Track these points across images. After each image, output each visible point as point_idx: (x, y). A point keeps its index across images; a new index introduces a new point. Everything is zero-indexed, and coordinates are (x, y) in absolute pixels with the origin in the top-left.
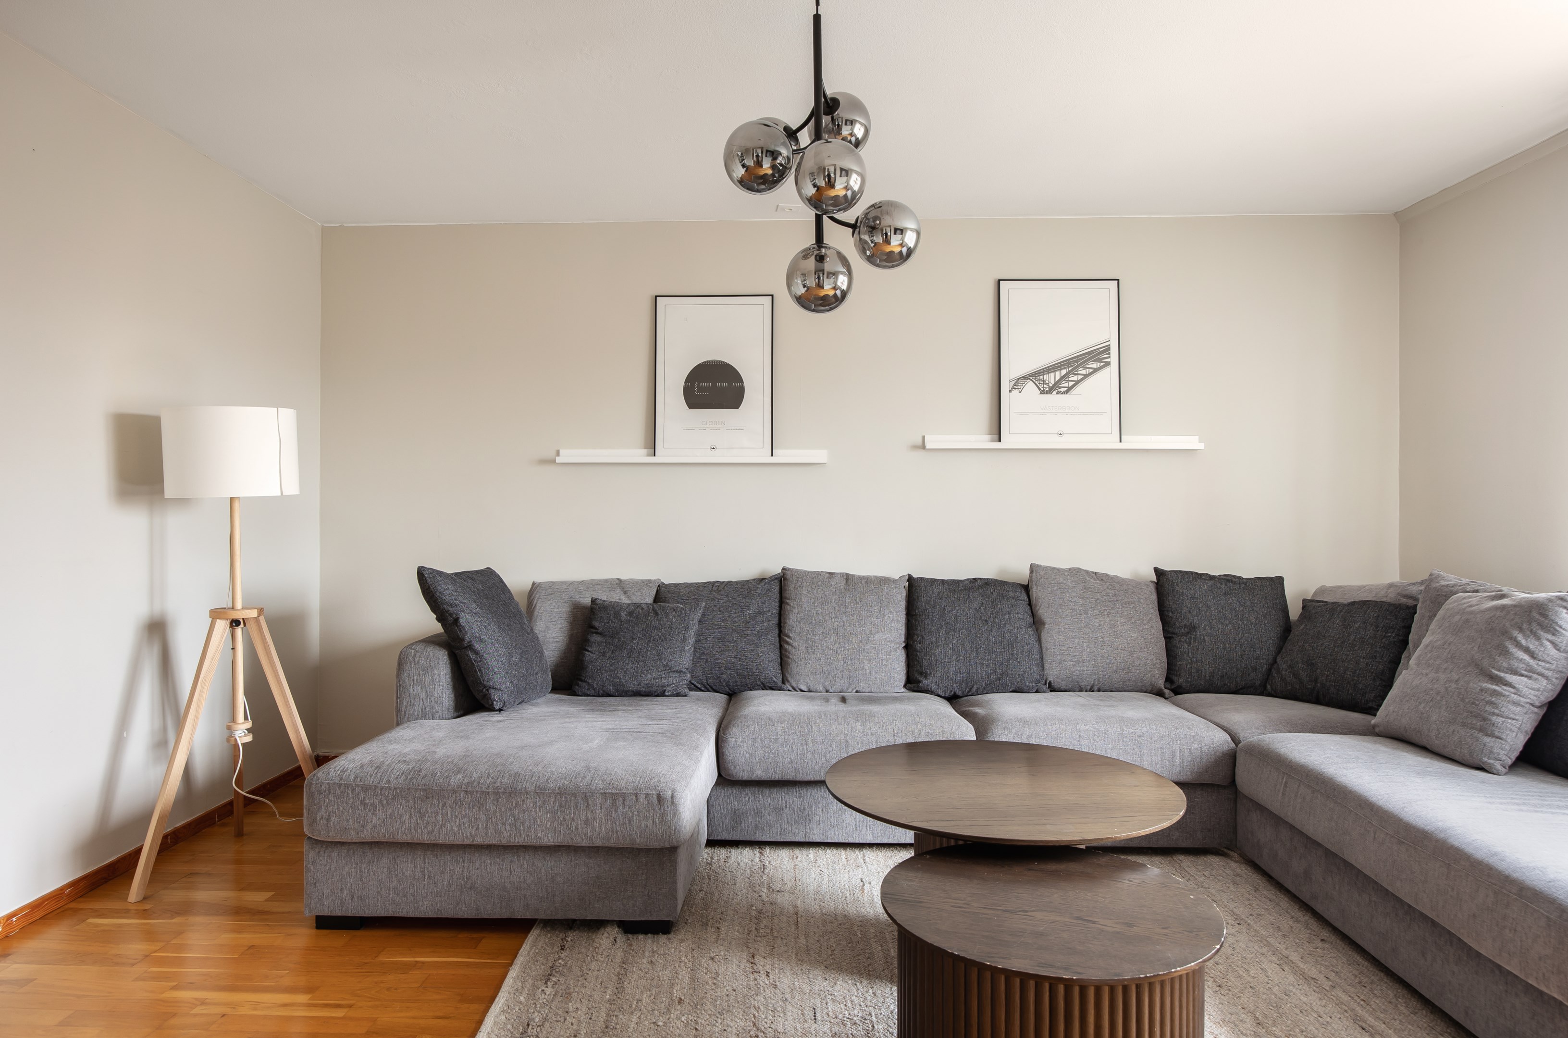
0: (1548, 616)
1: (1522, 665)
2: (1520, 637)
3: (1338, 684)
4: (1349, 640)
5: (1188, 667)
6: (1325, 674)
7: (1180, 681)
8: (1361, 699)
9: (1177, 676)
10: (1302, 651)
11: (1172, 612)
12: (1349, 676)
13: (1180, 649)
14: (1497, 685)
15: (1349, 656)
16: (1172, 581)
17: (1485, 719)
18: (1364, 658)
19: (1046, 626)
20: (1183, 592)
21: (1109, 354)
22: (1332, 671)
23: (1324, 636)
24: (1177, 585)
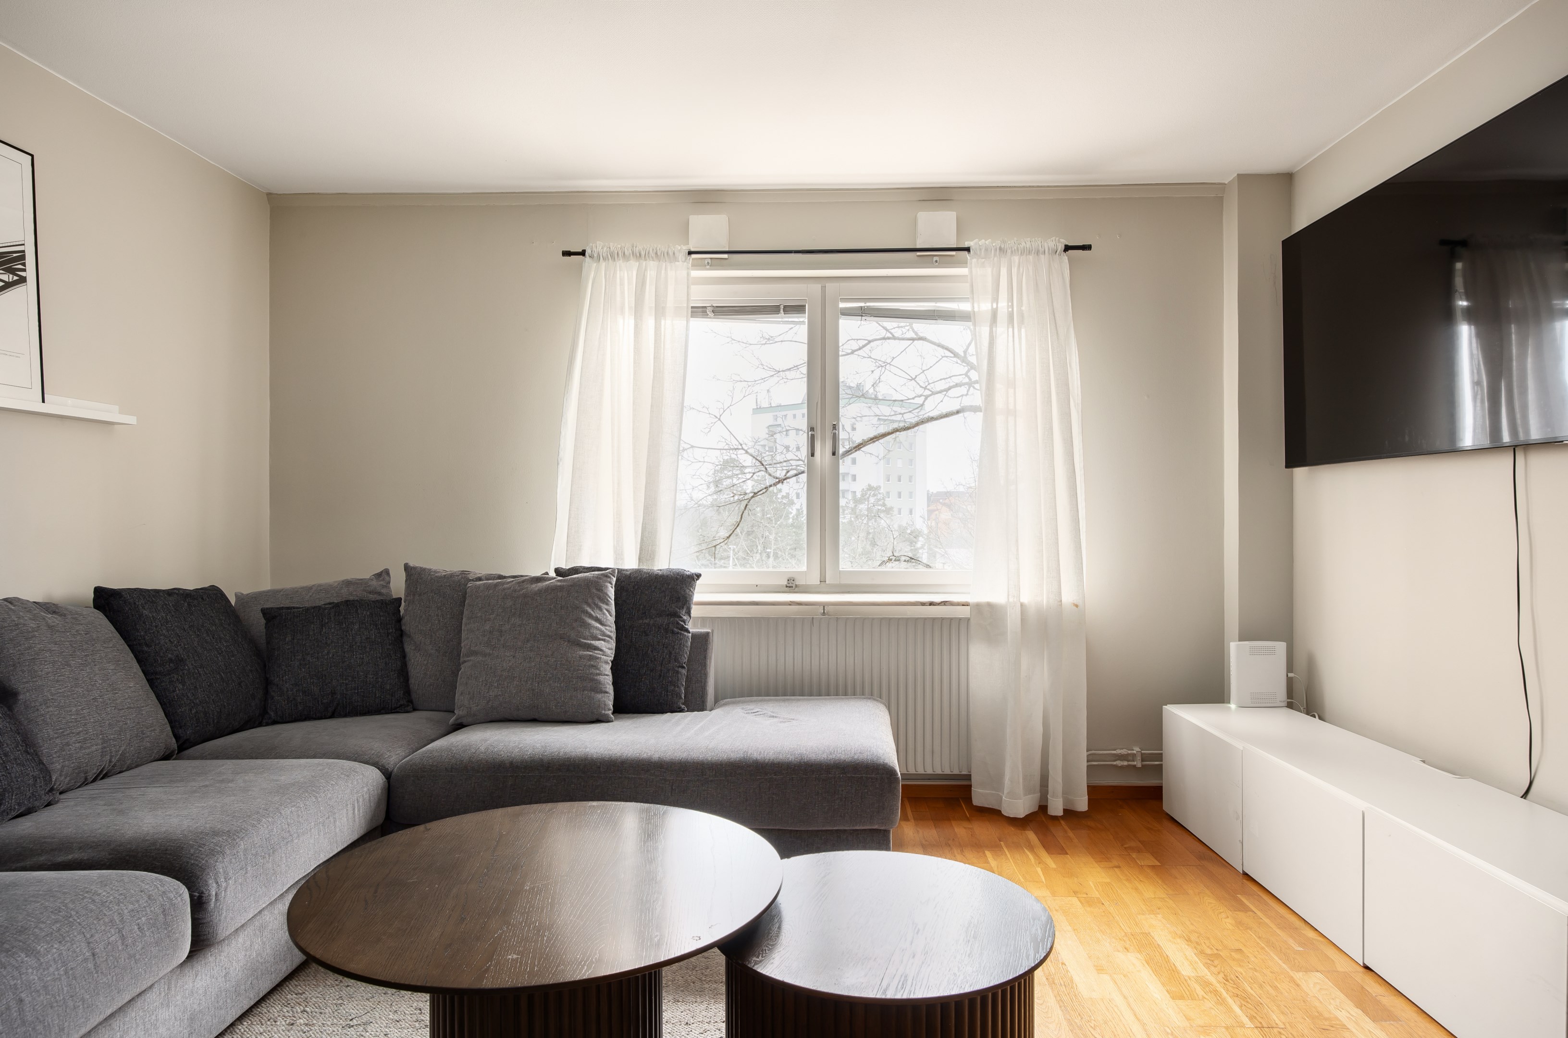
0: (602, 590)
1: (598, 632)
2: (589, 610)
3: (362, 690)
4: (356, 643)
5: (193, 712)
6: (343, 683)
7: (188, 733)
8: (392, 700)
9: (181, 727)
10: (306, 664)
11: (147, 645)
12: (372, 680)
13: (174, 691)
14: (588, 651)
15: (363, 659)
16: (135, 603)
17: (593, 680)
18: (380, 657)
19: (21, 697)
20: (153, 616)
21: (24, 264)
22: (350, 679)
23: (326, 643)
24: (143, 607)
